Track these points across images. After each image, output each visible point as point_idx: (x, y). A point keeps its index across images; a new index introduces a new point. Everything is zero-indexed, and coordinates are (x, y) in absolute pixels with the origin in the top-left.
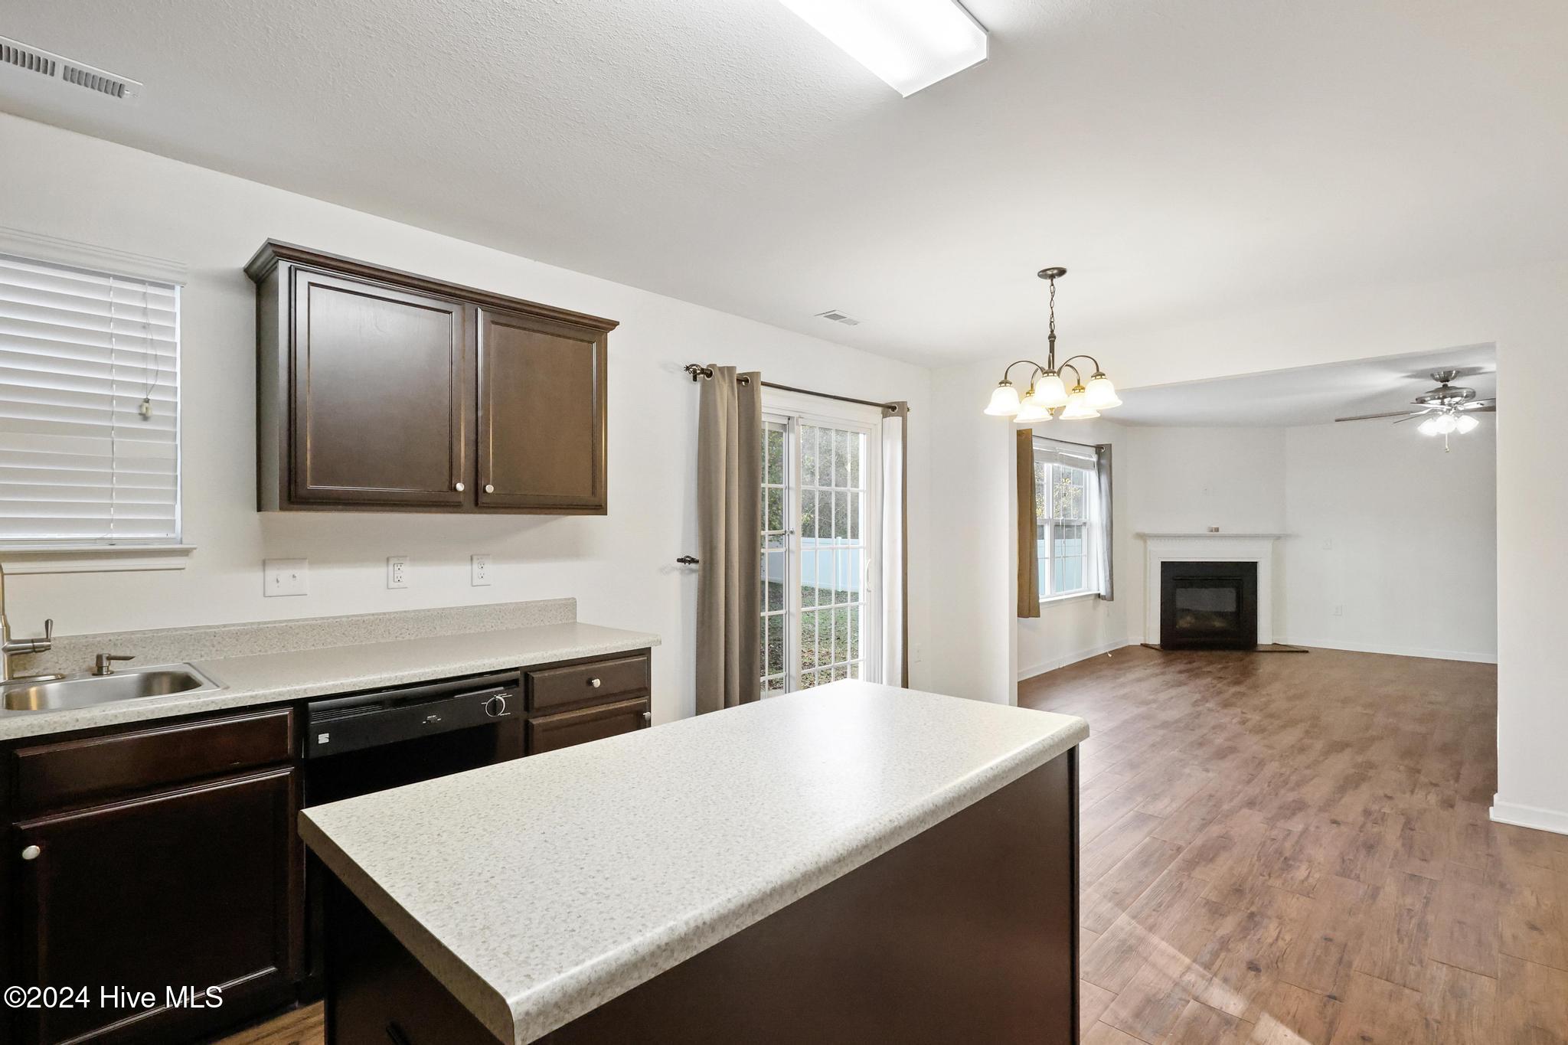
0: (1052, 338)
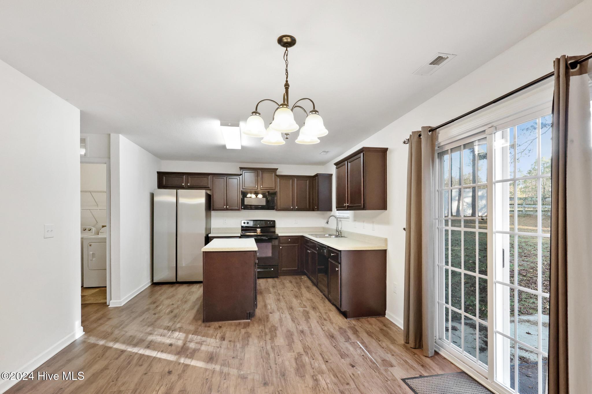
0: (287, 86)
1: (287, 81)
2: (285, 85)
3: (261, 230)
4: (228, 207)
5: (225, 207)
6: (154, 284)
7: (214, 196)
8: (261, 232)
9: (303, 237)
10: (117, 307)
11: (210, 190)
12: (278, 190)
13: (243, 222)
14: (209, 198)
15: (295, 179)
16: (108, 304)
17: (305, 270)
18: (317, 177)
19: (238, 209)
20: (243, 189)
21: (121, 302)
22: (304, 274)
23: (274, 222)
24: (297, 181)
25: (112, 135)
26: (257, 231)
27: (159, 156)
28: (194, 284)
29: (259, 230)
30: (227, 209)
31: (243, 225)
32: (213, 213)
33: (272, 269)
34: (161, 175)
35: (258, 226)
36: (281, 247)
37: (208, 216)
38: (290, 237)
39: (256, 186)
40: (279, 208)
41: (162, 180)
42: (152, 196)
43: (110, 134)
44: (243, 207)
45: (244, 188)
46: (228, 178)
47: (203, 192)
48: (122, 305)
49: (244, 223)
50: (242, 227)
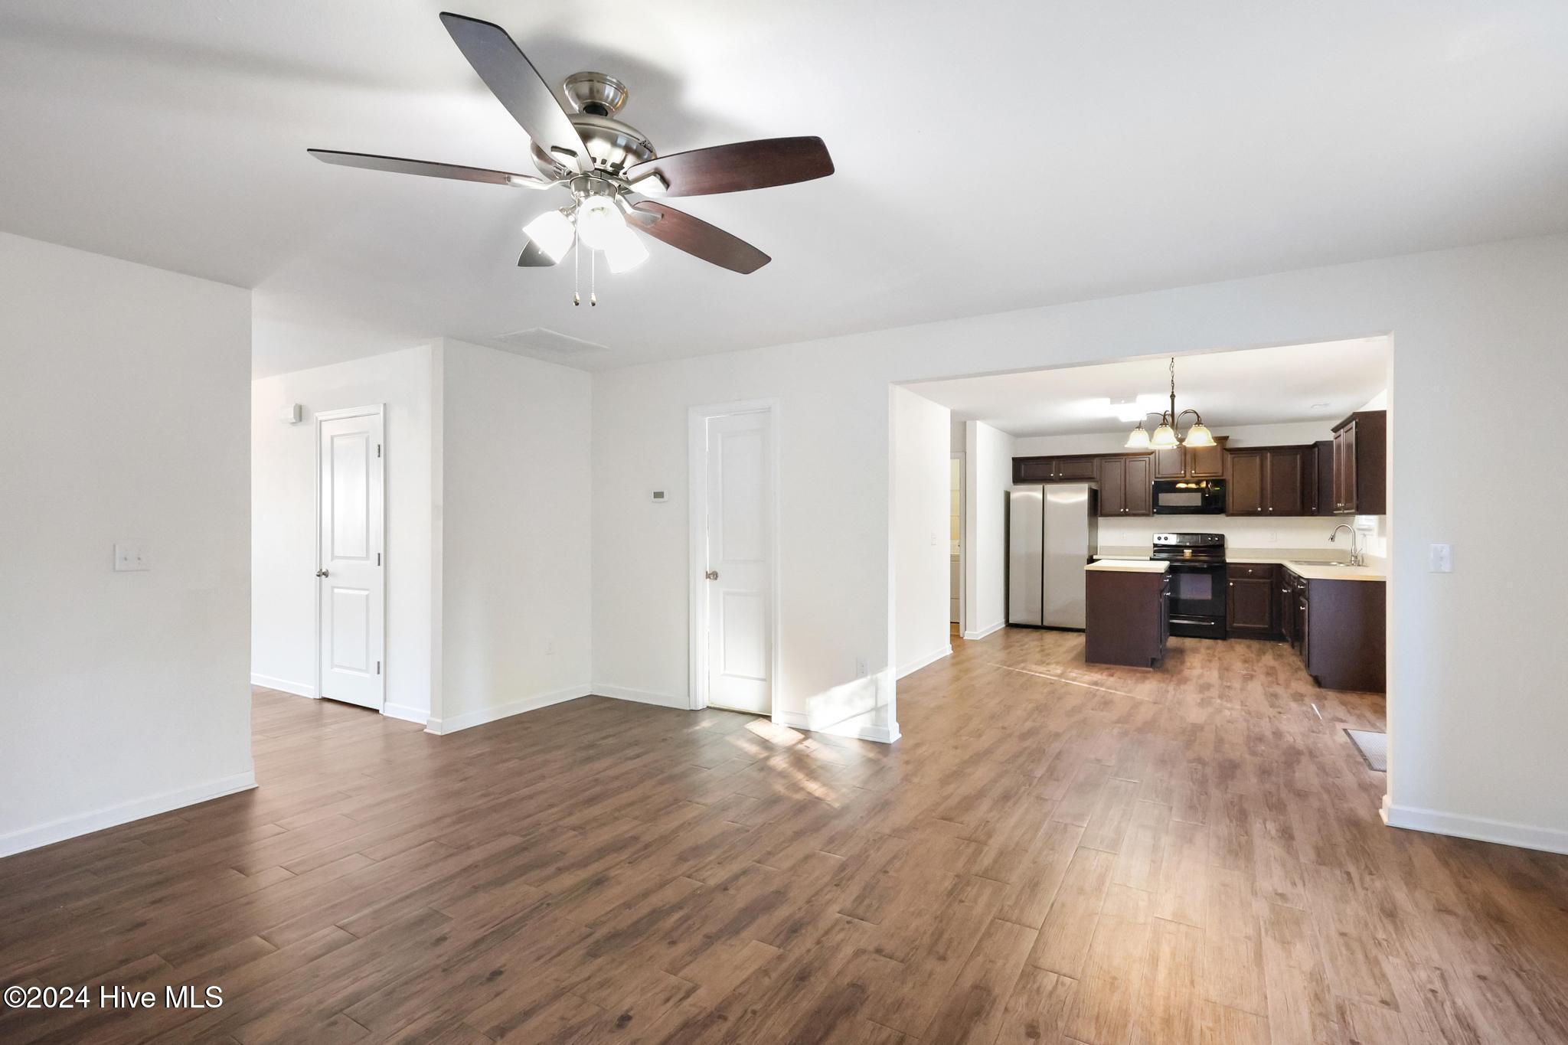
0: (1173, 396)
1: (1173, 392)
2: (1171, 396)
3: (1192, 553)
4: (1127, 510)
5: (1122, 510)
6: (1010, 626)
7: (1103, 493)
8: (1192, 556)
9: (1280, 566)
10: (973, 640)
11: (1097, 482)
12: (1228, 476)
13: (1156, 536)
14: (1094, 496)
15: (1269, 454)
16: (961, 636)
17: (1283, 630)
18: (1316, 449)
19: (1147, 512)
20: (1156, 478)
21: (977, 635)
22: (1281, 638)
23: (1222, 537)
24: (1272, 457)
25: (968, 423)
26: (1183, 552)
27: (1016, 435)
28: (1070, 633)
29: (1188, 552)
30: (1126, 514)
31: (1157, 542)
32: (1101, 520)
33: (1213, 623)
34: (1018, 462)
35: (1188, 544)
36: (1231, 584)
37: (1093, 526)
38: (1252, 566)
39: (1183, 472)
40: (1231, 512)
41: (1020, 472)
42: (1008, 495)
43: (965, 423)
44: (1155, 510)
45: (1157, 476)
46: (1128, 460)
47: (1085, 486)
48: (979, 638)
49: (1159, 538)
50: (1155, 545)
